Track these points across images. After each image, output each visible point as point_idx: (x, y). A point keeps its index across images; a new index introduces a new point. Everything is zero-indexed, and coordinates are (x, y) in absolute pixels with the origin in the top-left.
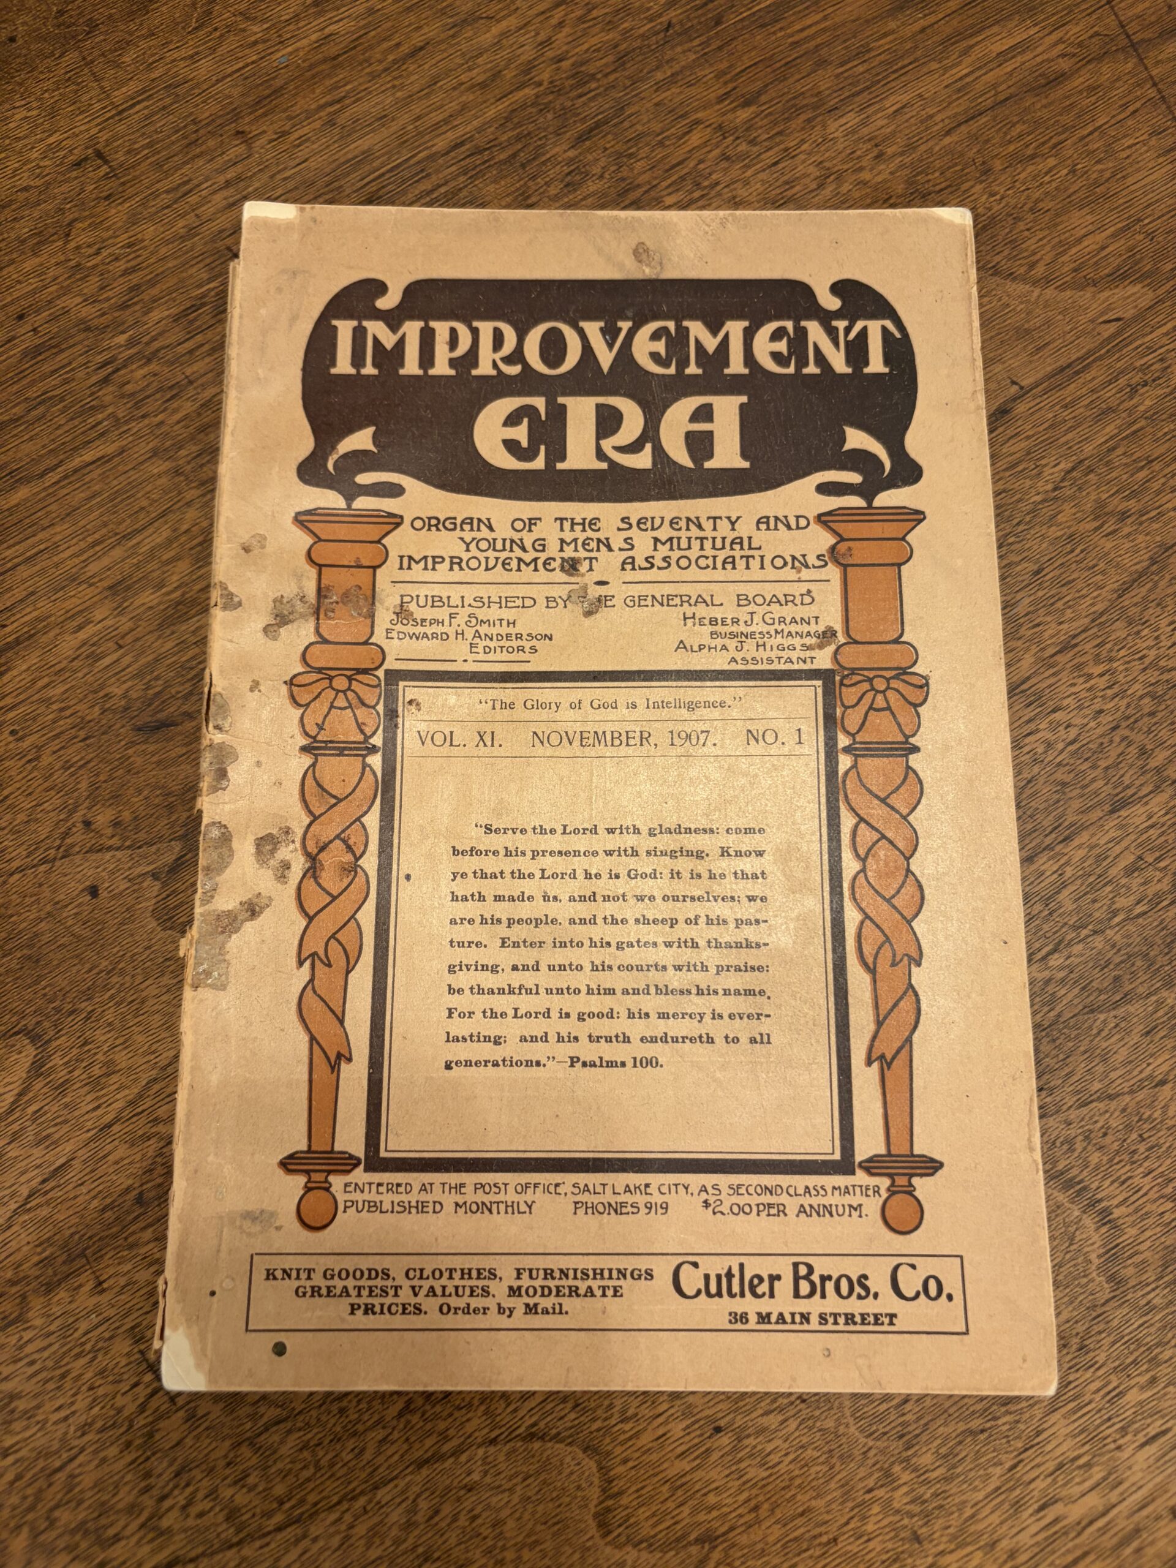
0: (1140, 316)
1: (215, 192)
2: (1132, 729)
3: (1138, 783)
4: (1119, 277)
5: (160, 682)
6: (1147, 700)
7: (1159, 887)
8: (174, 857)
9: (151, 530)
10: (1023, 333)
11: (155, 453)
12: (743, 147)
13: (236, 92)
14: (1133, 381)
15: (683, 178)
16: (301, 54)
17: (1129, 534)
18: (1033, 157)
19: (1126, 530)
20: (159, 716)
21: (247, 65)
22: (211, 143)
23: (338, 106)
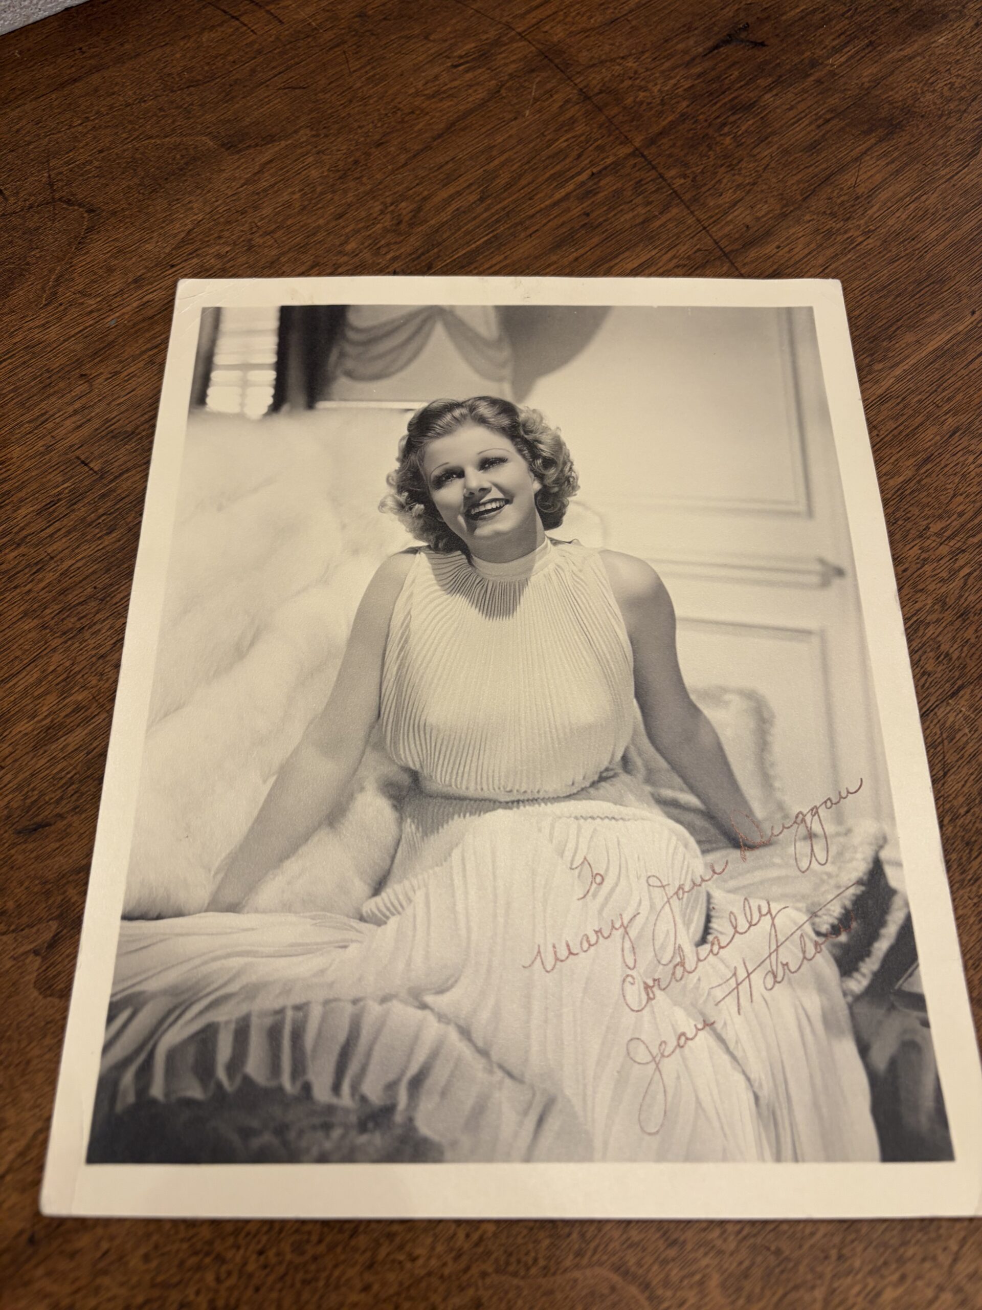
1: (66, 418)
5: (36, 792)
8: (52, 935)
9: (24, 673)
11: (25, 614)
13: (79, 347)
16: (126, 317)
20: (35, 820)
21: (86, 328)
22: (62, 385)
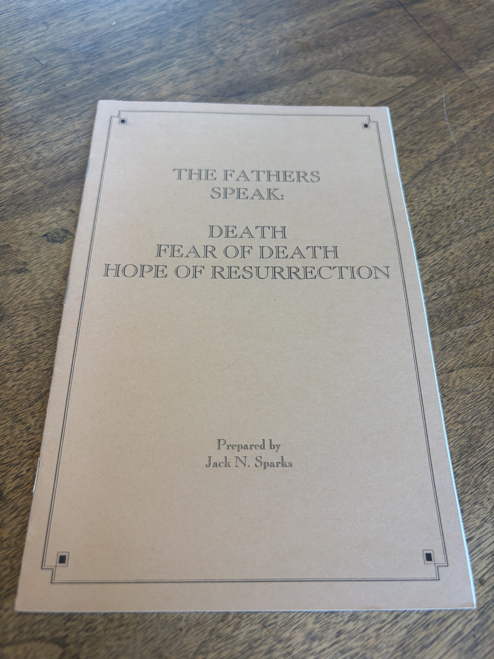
0: (413, 85)
2: (423, 227)
3: (427, 248)
4: (403, 73)
6: (428, 216)
7: (441, 288)
10: (364, 90)
12: (250, 30)
14: (411, 106)
15: (225, 39)
17: (414, 158)
18: (365, 36)
19: (413, 156)
23: (85, 16)
